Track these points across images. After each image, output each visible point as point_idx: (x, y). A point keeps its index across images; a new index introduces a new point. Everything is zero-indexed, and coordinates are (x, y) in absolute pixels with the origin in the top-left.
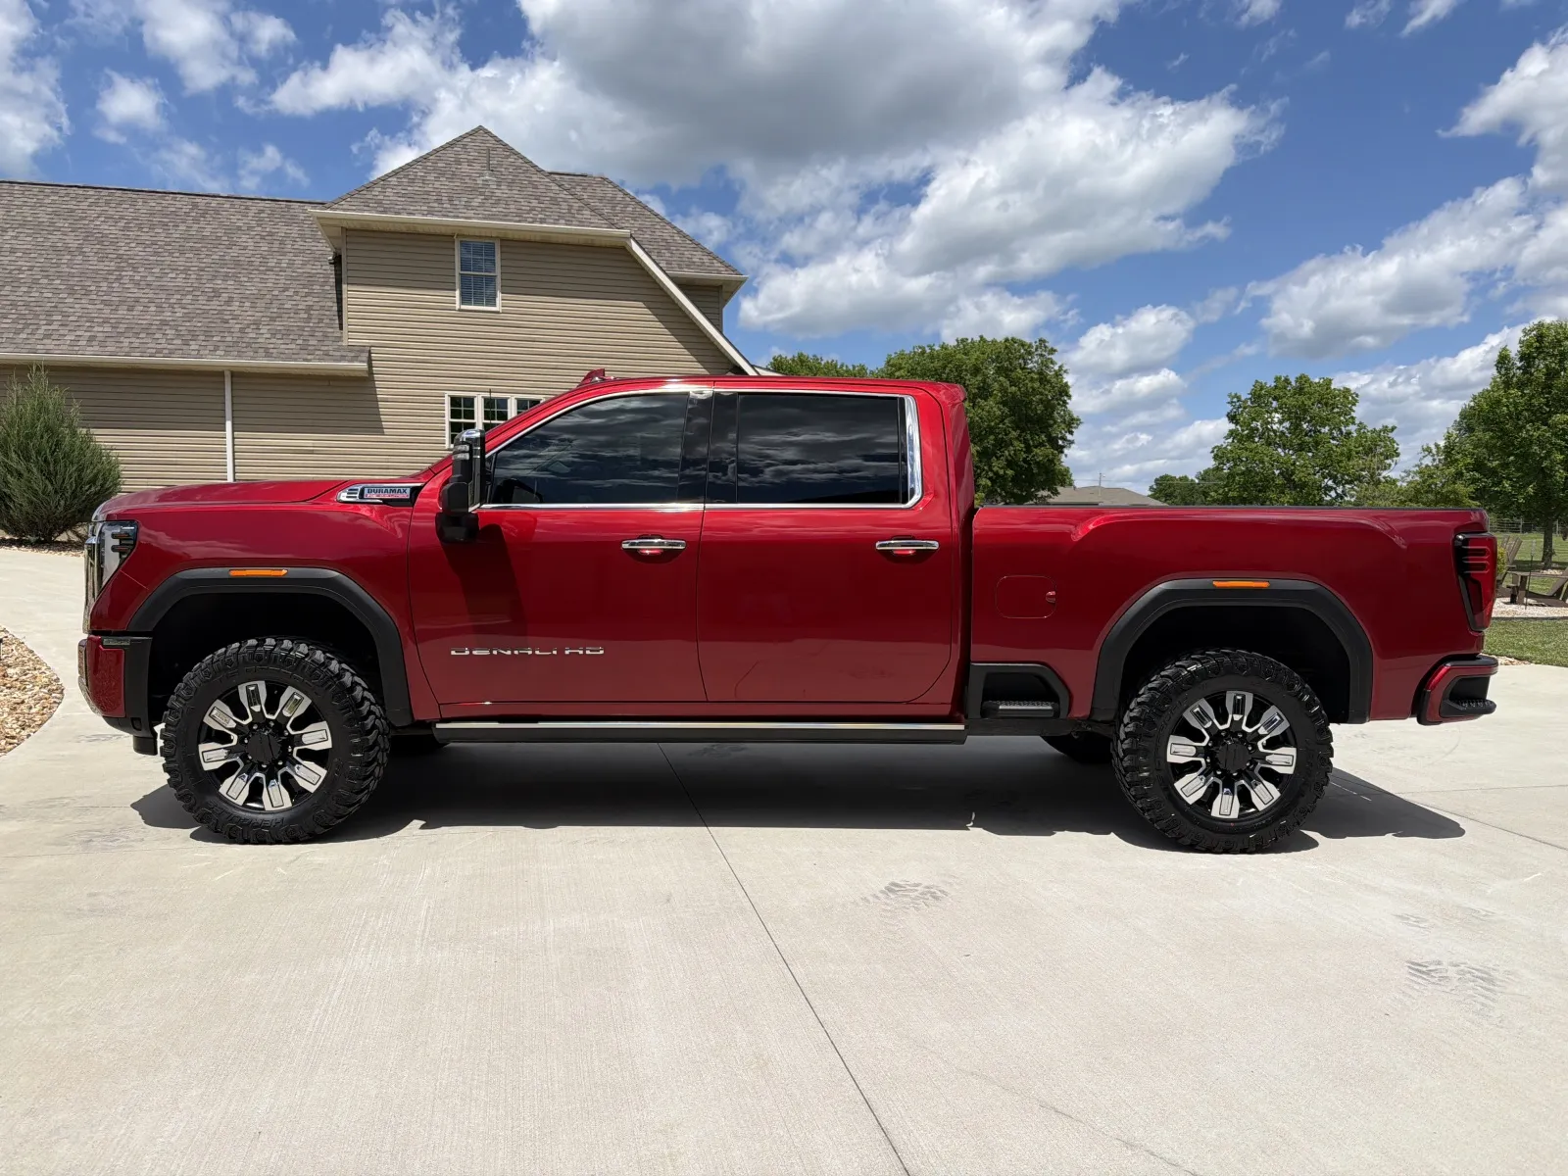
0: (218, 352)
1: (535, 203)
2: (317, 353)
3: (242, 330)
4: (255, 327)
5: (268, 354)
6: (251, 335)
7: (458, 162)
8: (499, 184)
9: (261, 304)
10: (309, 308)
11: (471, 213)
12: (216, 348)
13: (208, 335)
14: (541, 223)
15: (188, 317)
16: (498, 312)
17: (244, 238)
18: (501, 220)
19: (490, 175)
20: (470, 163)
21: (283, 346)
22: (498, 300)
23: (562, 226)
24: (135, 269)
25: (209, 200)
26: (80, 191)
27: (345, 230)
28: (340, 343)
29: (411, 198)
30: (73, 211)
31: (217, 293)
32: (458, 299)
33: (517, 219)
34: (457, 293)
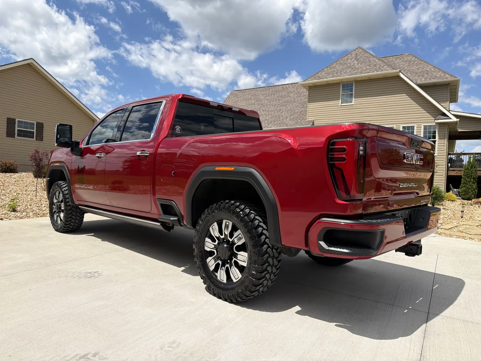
0: (275, 126)
1: (368, 67)
2: (299, 124)
3: (283, 120)
4: (286, 118)
5: (287, 125)
6: (284, 121)
7: (348, 60)
8: (358, 63)
9: (290, 112)
10: (302, 111)
11: (345, 75)
12: (275, 125)
13: (274, 121)
14: (367, 73)
15: (272, 118)
16: (353, 105)
17: (292, 94)
18: (354, 75)
19: (357, 61)
20: (351, 59)
21: (291, 123)
22: (353, 101)
23: (375, 73)
24: (264, 107)
25: (286, 85)
26: (259, 89)
27: (310, 87)
28: (306, 120)
29: (329, 74)
30: (256, 94)
31: (280, 110)
32: (340, 102)
33: (360, 73)
34: (340, 100)
